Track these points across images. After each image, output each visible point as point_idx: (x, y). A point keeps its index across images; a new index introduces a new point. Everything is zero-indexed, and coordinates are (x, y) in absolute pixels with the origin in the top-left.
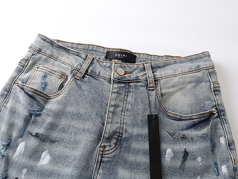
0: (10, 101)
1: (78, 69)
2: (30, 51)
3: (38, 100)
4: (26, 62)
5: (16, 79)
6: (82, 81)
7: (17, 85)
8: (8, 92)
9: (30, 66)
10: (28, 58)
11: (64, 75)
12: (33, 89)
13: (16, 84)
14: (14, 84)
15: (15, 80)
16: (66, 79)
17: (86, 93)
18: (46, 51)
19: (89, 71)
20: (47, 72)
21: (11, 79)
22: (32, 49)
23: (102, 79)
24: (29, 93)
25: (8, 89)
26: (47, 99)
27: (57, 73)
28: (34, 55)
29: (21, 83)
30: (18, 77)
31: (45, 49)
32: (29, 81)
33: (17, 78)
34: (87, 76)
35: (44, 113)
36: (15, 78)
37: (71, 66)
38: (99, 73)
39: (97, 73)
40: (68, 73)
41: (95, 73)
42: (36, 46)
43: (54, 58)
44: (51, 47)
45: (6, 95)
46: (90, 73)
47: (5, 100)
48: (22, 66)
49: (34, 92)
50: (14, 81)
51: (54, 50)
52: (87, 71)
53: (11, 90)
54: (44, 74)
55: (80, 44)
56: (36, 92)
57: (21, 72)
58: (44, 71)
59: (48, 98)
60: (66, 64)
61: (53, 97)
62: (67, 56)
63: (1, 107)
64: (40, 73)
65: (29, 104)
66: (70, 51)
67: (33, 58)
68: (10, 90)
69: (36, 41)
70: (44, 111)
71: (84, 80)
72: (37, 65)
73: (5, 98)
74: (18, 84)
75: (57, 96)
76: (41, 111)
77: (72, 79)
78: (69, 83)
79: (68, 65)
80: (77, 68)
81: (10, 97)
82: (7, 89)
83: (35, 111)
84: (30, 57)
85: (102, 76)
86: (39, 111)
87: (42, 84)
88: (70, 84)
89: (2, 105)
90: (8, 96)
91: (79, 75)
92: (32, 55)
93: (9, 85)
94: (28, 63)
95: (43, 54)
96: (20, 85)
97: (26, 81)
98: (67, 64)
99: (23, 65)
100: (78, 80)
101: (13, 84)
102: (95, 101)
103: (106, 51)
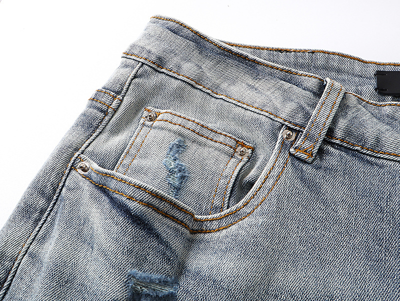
0: (55, 233)
1: (296, 125)
2: (126, 66)
3: (164, 235)
4: (114, 98)
5: (78, 153)
6: (318, 168)
7: (83, 173)
8: (49, 199)
9: (126, 111)
10: (122, 85)
11: (243, 145)
12: (145, 189)
13: (80, 171)
14: (70, 170)
15: (76, 155)
16: (252, 159)
17: (342, 212)
18: (179, 67)
19: (339, 133)
20: (187, 132)
21: (61, 151)
22: (133, 57)
23: (392, 163)
24: (132, 205)
25: (49, 189)
26: (194, 232)
27: (221, 138)
28: (140, 76)
29: (96, 166)
30: (85, 145)
31: (176, 60)
32: (125, 162)
33: (83, 148)
34: (332, 149)
35: (187, 292)
36: (77, 150)
37: (267, 114)
38: (378, 140)
39: (371, 141)
40: (259, 137)
41: (361, 140)
42: (148, 48)
43: (204, 89)
44: (196, 53)
45: (42, 212)
46: (342, 140)
47: (37, 229)
48: (102, 111)
49: (148, 205)
50: (73, 158)
51: (207, 64)
52: (331, 132)
53: (60, 193)
54: (175, 140)
55: (281, 51)
56: (156, 202)
57: (98, 131)
58: (176, 128)
59: (195, 228)
60: (248, 107)
61: (215, 223)
62: (251, 82)
63: (20, 257)
64: (162, 134)
65: (130, 252)
66: (260, 68)
67: (138, 85)
68: (58, 191)
69: (148, 36)
70: (187, 283)
71: (324, 164)
72: (149, 108)
73: (37, 221)
74: (84, 170)
75: (230, 220)
76: (176, 282)
77: (281, 160)
78: (275, 173)
79: (257, 111)
80: (290, 122)
81: (54, 220)
82: (45, 186)
83: (152, 281)
84: (127, 84)
85: (389, 150)
86: (165, 283)
87: (171, 172)
88: (279, 177)
89: (24, 249)
90: (49, 214)
91: (307, 145)
92: (135, 77)
93: (54, 174)
94: (122, 101)
95: (171, 73)
96: (94, 175)
97: (112, 160)
98: (253, 109)
99: (104, 108)
100: (304, 162)
101: (67, 171)
102: (387, 249)
103: (372, 70)
